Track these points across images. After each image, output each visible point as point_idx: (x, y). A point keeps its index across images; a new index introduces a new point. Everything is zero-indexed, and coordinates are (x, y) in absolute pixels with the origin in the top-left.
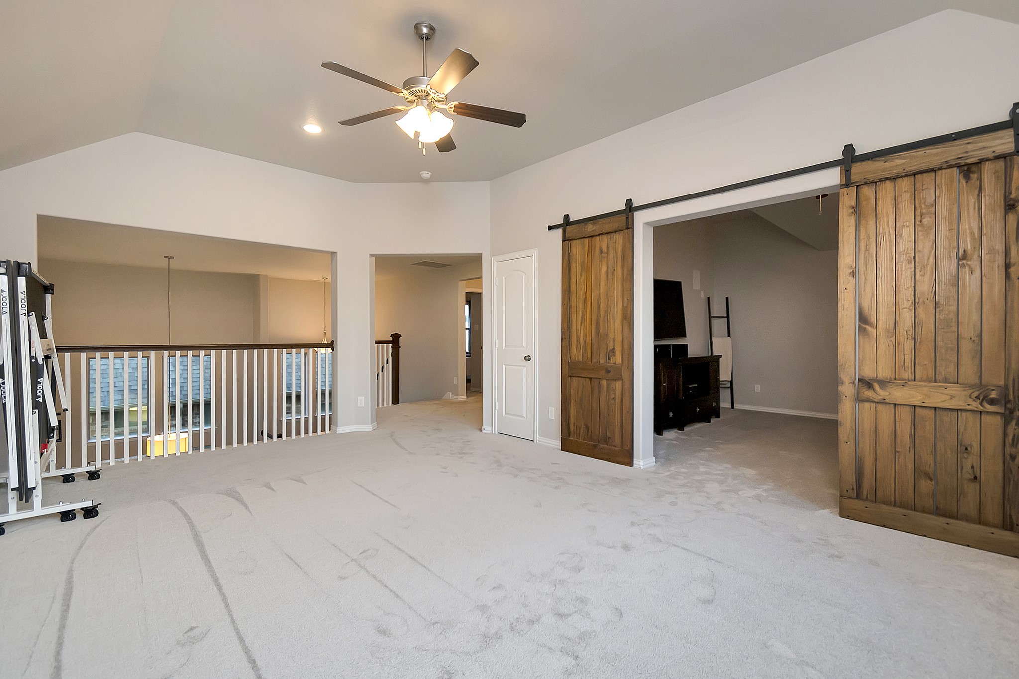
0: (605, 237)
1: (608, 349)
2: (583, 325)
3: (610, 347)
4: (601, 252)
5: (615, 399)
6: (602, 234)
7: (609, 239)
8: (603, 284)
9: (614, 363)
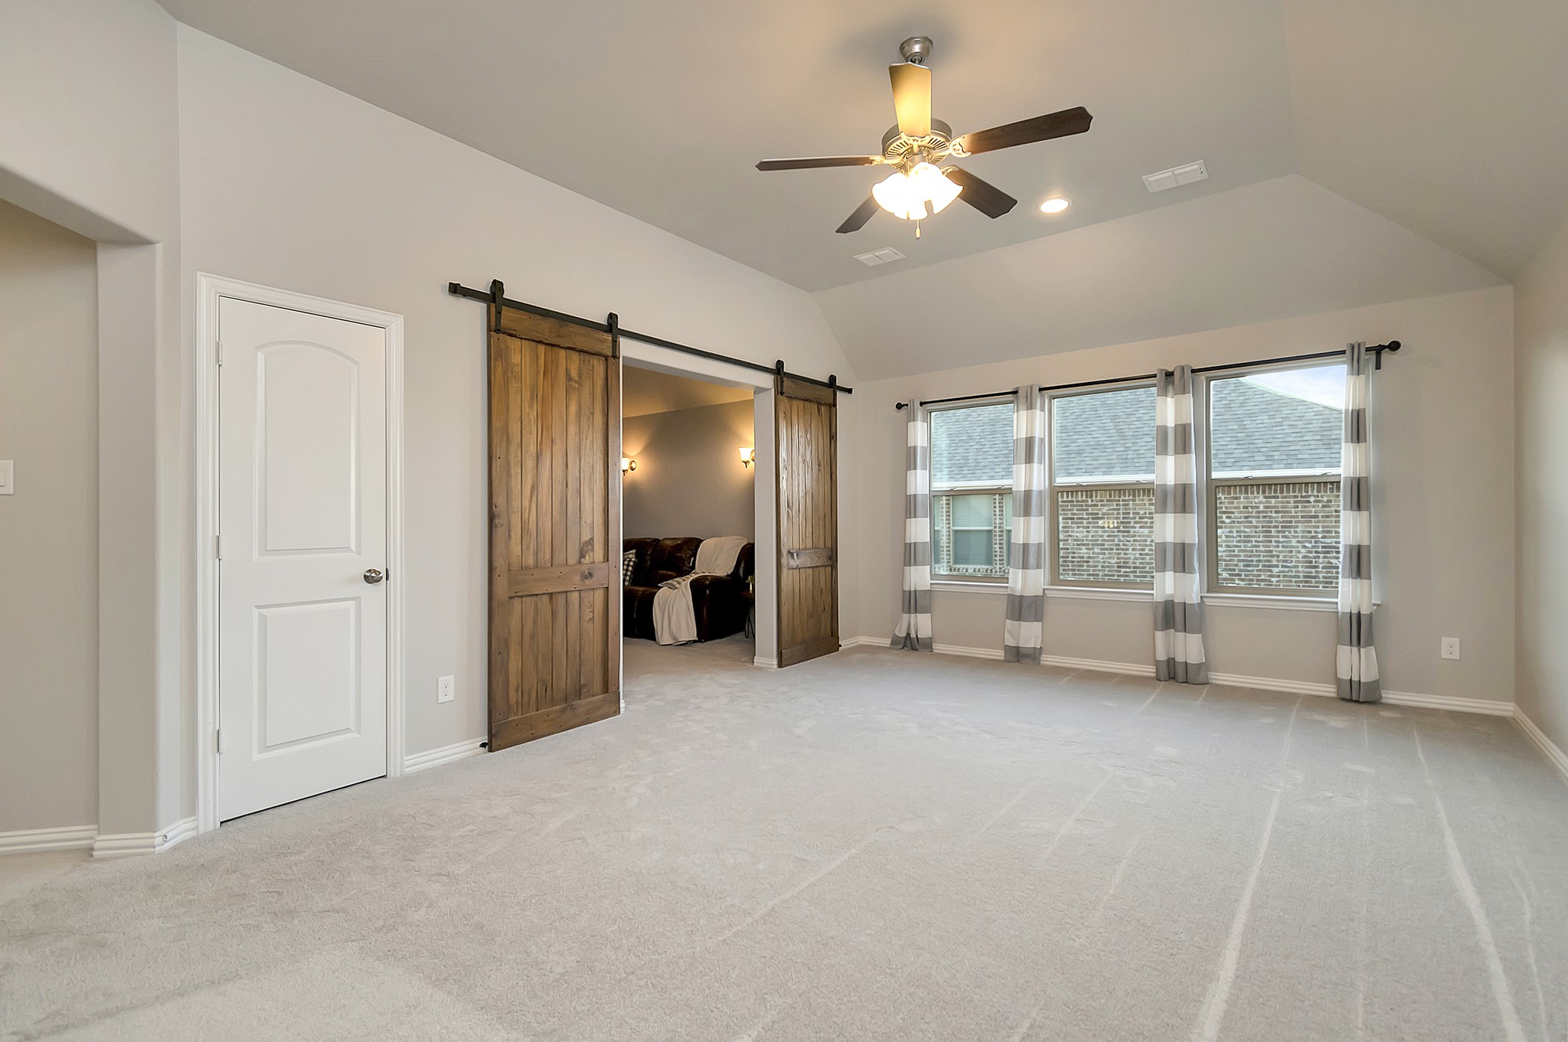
0: (575, 356)
1: (583, 540)
2: (534, 499)
3: (586, 537)
4: (569, 378)
5: (592, 619)
6: (573, 349)
7: (582, 362)
8: (573, 433)
9: (591, 563)
